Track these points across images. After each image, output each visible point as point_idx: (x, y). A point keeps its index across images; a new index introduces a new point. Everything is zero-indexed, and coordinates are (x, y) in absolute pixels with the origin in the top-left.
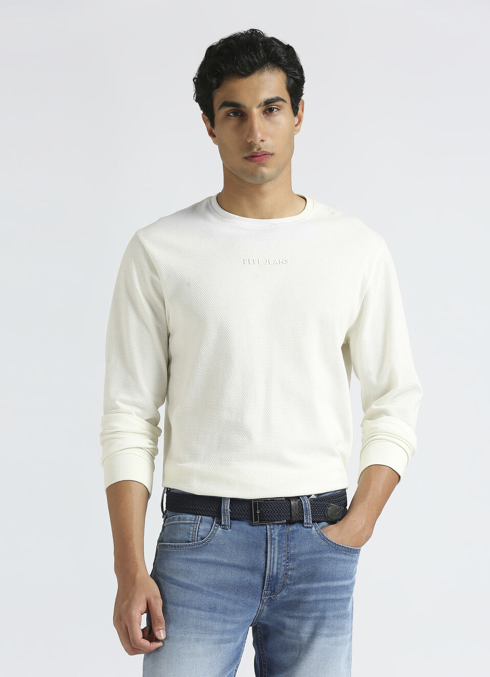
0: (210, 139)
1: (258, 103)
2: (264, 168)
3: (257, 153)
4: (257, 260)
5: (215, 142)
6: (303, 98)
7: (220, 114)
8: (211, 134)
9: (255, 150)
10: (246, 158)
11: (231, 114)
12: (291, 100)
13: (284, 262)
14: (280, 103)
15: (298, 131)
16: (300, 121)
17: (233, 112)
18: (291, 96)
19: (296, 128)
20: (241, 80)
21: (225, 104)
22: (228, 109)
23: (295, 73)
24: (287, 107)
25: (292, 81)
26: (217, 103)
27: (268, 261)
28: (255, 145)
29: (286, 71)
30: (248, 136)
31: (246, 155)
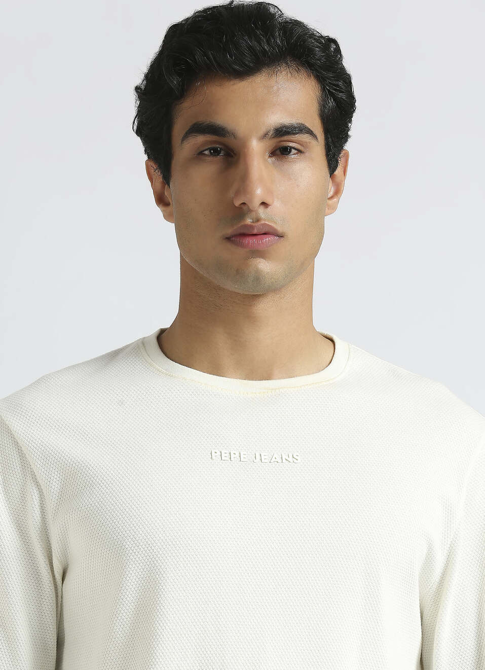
0: (157, 212)
1: (263, 130)
2: (262, 260)
3: (251, 227)
4: (237, 454)
5: (168, 217)
6: (348, 146)
7: (184, 149)
8: (161, 200)
9: (249, 221)
10: (228, 239)
11: (207, 152)
12: (326, 139)
13: (290, 459)
14: (305, 138)
15: (333, 209)
16: (338, 192)
17: (210, 149)
18: (327, 131)
19: (330, 202)
20: (232, 83)
21: (198, 129)
22: (200, 139)
23: (337, 86)
24: (317, 148)
25: (331, 103)
26: (179, 127)
27: (258, 456)
28: (250, 211)
29: (321, 79)
30: (238, 193)
31: (229, 231)
